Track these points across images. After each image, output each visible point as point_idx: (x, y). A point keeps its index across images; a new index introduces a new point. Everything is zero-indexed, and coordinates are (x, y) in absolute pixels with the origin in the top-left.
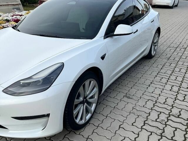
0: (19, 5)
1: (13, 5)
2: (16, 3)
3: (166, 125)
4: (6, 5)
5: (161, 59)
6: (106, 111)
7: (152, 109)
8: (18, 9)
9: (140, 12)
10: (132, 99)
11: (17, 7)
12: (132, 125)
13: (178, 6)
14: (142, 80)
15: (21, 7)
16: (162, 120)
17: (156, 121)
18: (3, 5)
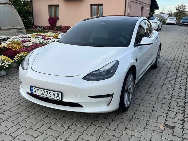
0: (23, 29)
1: (18, 28)
2: (20, 27)
3: (185, 108)
4: (12, 29)
5: (164, 69)
6: (138, 102)
7: (171, 100)
8: (22, 33)
9: (145, 31)
10: (153, 94)
11: (21, 30)
12: (161, 109)
13: (161, 29)
14: (155, 83)
15: (24, 30)
16: (181, 106)
17: (177, 106)
18: (9, 29)
